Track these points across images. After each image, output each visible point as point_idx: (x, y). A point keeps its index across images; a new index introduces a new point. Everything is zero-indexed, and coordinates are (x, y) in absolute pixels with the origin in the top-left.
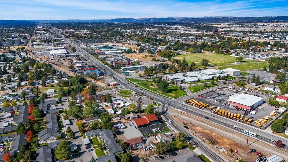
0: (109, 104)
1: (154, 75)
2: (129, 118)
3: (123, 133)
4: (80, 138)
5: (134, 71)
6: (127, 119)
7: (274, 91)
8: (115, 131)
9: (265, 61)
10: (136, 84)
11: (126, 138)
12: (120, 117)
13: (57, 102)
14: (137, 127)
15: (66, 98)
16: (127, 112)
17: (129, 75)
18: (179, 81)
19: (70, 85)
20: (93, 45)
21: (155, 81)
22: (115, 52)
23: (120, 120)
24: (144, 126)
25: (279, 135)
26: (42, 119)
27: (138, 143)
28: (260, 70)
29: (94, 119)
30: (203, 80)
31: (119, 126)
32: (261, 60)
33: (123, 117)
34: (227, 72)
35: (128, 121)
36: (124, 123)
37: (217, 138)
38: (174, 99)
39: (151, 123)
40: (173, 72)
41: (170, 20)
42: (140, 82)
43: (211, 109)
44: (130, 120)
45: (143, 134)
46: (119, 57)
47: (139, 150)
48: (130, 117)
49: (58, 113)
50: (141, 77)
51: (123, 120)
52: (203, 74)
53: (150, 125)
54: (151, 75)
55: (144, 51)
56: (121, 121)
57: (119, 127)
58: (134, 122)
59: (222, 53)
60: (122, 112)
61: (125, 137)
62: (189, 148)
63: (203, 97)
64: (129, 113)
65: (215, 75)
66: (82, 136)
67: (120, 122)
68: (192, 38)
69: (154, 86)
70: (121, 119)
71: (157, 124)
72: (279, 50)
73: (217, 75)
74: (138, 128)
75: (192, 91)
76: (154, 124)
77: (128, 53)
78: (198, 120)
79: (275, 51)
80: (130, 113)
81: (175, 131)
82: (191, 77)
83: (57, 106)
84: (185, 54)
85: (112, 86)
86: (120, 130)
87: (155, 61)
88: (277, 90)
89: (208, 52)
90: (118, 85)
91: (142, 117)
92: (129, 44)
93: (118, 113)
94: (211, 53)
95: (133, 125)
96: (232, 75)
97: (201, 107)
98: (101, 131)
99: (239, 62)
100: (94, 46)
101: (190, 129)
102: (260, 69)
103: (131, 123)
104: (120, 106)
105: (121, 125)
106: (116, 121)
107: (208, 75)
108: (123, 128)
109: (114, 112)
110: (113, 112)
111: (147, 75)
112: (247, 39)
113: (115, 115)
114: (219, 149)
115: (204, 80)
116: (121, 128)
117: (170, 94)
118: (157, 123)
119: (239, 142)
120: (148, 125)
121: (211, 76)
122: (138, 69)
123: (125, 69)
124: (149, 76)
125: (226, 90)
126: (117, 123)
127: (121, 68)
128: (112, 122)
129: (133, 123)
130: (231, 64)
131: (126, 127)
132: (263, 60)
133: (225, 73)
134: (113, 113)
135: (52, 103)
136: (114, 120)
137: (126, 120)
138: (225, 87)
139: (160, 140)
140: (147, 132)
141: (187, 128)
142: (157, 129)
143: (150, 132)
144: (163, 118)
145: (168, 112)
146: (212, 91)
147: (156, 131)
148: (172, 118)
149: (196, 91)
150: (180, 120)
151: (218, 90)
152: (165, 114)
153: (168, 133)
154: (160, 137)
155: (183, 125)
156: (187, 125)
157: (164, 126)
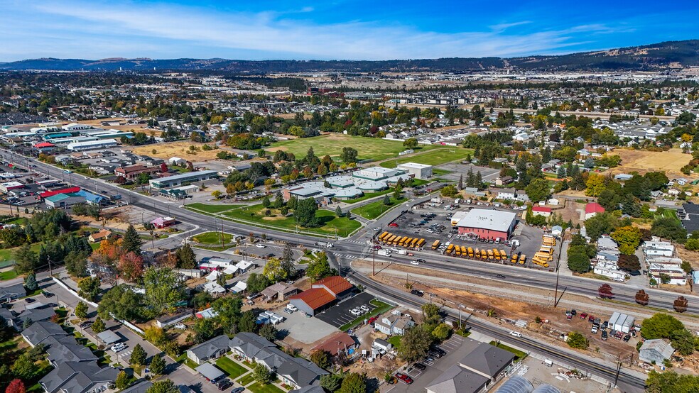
1: (252, 191)
2: (275, 297)
4: (180, 368)
5: (192, 186)
6: (269, 298)
7: (516, 199)
9: (455, 145)
10: (222, 216)
12: (248, 297)
13: (26, 288)
14: (311, 312)
15: (46, 275)
16: (264, 283)
17: (186, 197)
18: (321, 198)
19: (29, 238)
20: (13, 129)
21: (269, 203)
22: (99, 145)
24: (326, 306)
25: (587, 276)
26: (8, 343)
27: (348, 348)
28: (462, 163)
29: (184, 315)
30: (370, 192)
31: (265, 319)
32: (447, 144)
33: (256, 297)
34: (408, 171)
35: (275, 304)
37: (492, 302)
38: (342, 238)
39: (339, 298)
40: (292, 181)
41: (186, 65)
42: (229, 211)
43: (434, 248)
44: (281, 301)
45: (337, 326)
46: (116, 155)
47: (357, 363)
48: (277, 294)
49: (55, 319)
50: (221, 198)
51: (263, 304)
52: (363, 180)
53: (339, 303)
54: (244, 193)
55: (178, 138)
58: (298, 301)
59: (364, 134)
60: (249, 285)
62: (457, 333)
63: (397, 225)
64: (269, 286)
65: (389, 179)
66: (181, 362)
67: (261, 310)
68: (274, 106)
69: (275, 216)
70: (254, 302)
71: (350, 297)
72: (462, 123)
73: (395, 179)
74: (315, 314)
75: (367, 217)
76: (347, 299)
77: (138, 144)
78: (427, 274)
79: (457, 125)
80: (271, 283)
81: (400, 305)
82: (344, 187)
83: (33, 301)
84: (285, 140)
85: (160, 227)
86: (274, 327)
87: (226, 159)
88: (522, 195)
89: (332, 134)
90: (177, 223)
92: (121, 122)
93: (235, 289)
94: (341, 134)
95: (297, 311)
96: (418, 176)
97: (412, 246)
98: (230, 338)
99: (412, 151)
100: (15, 131)
101: (426, 295)
102: (459, 160)
103: (289, 307)
104: (227, 272)
105: (269, 317)
107: (376, 180)
109: (224, 289)
110: (220, 289)
111: (236, 192)
112: (390, 105)
113: (233, 295)
114: (514, 323)
115: (372, 192)
117: (323, 228)
119: (535, 304)
120: (335, 301)
121: (381, 181)
122: (198, 180)
123: (165, 182)
124: (240, 194)
125: (430, 207)
127: (151, 181)
130: (398, 156)
132: (451, 144)
133: (404, 173)
134: (223, 292)
135: (12, 294)
137: (269, 302)
138: (425, 202)
139: (389, 330)
140: (343, 320)
141: (421, 295)
142: (361, 310)
143: (347, 317)
144: (352, 282)
145: (353, 269)
146: (406, 212)
147: (361, 314)
148: (371, 278)
149: (374, 216)
150: (392, 281)
151: (415, 208)
152: (350, 273)
153: (395, 312)
154: (389, 323)
155: (406, 289)
156: (415, 288)
157: (368, 299)
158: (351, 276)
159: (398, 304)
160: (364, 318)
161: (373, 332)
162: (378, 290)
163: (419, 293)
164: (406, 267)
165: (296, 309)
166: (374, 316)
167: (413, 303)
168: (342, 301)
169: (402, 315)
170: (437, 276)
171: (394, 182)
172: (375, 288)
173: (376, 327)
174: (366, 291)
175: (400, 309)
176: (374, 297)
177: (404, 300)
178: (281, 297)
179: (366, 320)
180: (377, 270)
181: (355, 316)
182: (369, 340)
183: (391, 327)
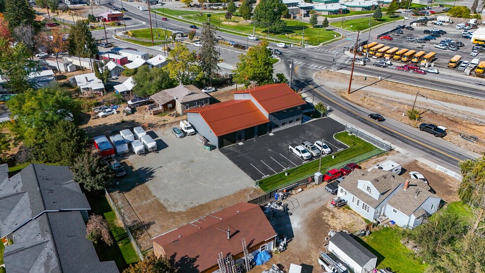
0: (86, 63)
2: (170, 106)
3: (145, 175)
6: (161, 108)
8: (93, 174)
11: (162, 207)
12: (130, 102)
14: (214, 141)
16: (161, 82)
18: (298, 11)
23: (128, 114)
24: (249, 133)
27: (251, 249)
31: (123, 142)
33: (144, 103)
35: (166, 117)
36: (151, 125)
39: (276, 121)
43: (453, 65)
44: (178, 115)
45: (254, 176)
48: (173, 102)
50: (191, 6)
51: (145, 116)
53: (274, 130)
56: (137, 117)
57: (125, 148)
58: (197, 119)
60: (139, 85)
61: (157, 201)
63: (390, 38)
64: (167, 88)
67: (131, 126)
70: (133, 111)
71: (298, 123)
74: (221, 145)
75: (349, 30)
76: (291, 125)
80: (172, 85)
81: (397, 148)
86: (130, 160)
90: (126, 19)
91: (222, 100)
93: (119, 88)
95: (193, 134)
97: (414, 61)
98: (11, 174)
101: (450, 134)
103: (183, 125)
104: (130, 66)
105: (136, 138)
106: (114, 118)
108: (146, 151)
109: (102, 86)
110: (97, 84)
113: (110, 96)
116: (137, 148)
117: (290, 36)
118: (297, 120)
120: (264, 128)
125: (435, 25)
126: (115, 129)
128: (92, 123)
129: (192, 127)
131: (161, 145)
134: (100, 90)
136: (100, 118)
137: (156, 113)
139: (372, 210)
140: (273, 165)
141: (442, 134)
142: (314, 148)
143: (281, 160)
144: (309, 100)
145: (317, 82)
146: (403, 27)
147: (311, 158)
148: (343, 97)
149: (360, 29)
150: (381, 105)
151: (415, 24)
152: (311, 87)
153: (389, 164)
154: (375, 194)
155: (408, 120)
156: (427, 120)
157: (332, 131)
158: (310, 91)
159: (393, 146)
160: (315, 167)
161: (331, 207)
162: (354, 116)
163: (436, 128)
164: (405, 87)
165: (192, 130)
166: (338, 167)
167: (424, 149)
168: (282, 128)
169: (403, 171)
170: (466, 104)
171: (388, 3)
172: (349, 113)
173: (340, 194)
174: (332, 116)
175: (396, 157)
176: (343, 127)
177: (404, 140)
178: (179, 108)
179: (318, 175)
180: (354, 86)
181: (299, 160)
182: (317, 225)
183: (377, 205)
